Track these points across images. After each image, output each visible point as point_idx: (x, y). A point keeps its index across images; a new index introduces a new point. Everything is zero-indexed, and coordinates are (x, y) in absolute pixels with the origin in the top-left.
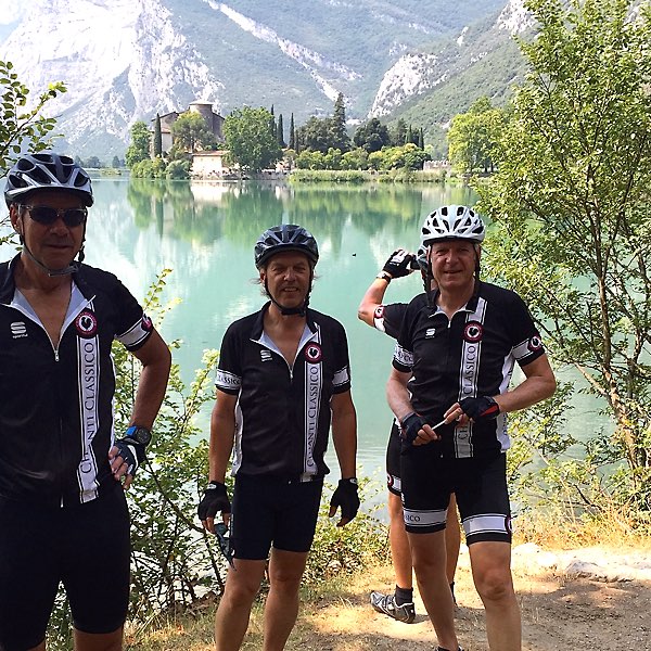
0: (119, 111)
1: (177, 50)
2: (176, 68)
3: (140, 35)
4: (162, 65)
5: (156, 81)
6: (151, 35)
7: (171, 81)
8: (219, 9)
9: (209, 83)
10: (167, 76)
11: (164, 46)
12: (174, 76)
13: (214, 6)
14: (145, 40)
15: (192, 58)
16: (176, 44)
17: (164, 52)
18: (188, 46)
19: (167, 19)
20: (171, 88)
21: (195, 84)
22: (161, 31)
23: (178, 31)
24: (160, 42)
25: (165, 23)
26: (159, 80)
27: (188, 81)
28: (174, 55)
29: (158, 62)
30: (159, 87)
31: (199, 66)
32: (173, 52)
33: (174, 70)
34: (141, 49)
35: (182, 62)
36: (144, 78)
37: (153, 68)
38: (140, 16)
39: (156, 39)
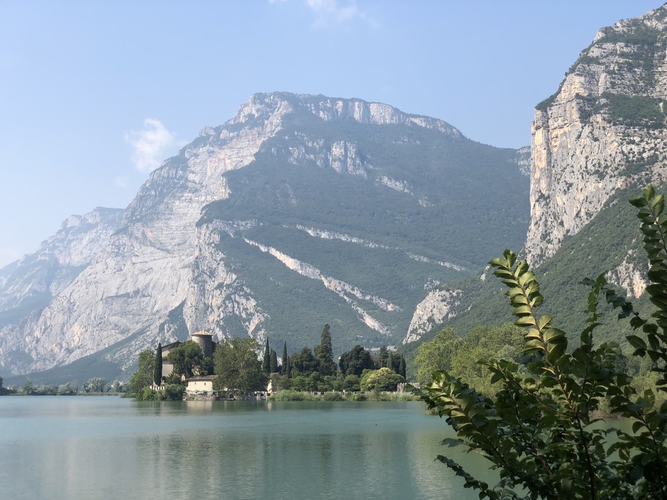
1: (228, 286)
2: (227, 302)
3: (196, 275)
4: (214, 299)
5: (208, 313)
6: (206, 274)
7: (222, 313)
8: (268, 252)
9: (256, 314)
10: (219, 308)
11: (216, 283)
12: (225, 308)
13: (263, 249)
14: (200, 278)
15: (241, 293)
16: (228, 281)
17: (216, 288)
18: (238, 283)
19: (220, 260)
20: (222, 319)
21: (244, 315)
22: (215, 271)
23: (230, 270)
24: (213, 279)
25: (219, 264)
26: (211, 313)
27: (237, 313)
28: (225, 291)
29: (211, 297)
30: (211, 318)
31: (248, 299)
32: (225, 288)
33: (224, 303)
34: (196, 286)
35: (233, 296)
36: (197, 311)
37: (206, 302)
38: (197, 258)
39: (210, 277)
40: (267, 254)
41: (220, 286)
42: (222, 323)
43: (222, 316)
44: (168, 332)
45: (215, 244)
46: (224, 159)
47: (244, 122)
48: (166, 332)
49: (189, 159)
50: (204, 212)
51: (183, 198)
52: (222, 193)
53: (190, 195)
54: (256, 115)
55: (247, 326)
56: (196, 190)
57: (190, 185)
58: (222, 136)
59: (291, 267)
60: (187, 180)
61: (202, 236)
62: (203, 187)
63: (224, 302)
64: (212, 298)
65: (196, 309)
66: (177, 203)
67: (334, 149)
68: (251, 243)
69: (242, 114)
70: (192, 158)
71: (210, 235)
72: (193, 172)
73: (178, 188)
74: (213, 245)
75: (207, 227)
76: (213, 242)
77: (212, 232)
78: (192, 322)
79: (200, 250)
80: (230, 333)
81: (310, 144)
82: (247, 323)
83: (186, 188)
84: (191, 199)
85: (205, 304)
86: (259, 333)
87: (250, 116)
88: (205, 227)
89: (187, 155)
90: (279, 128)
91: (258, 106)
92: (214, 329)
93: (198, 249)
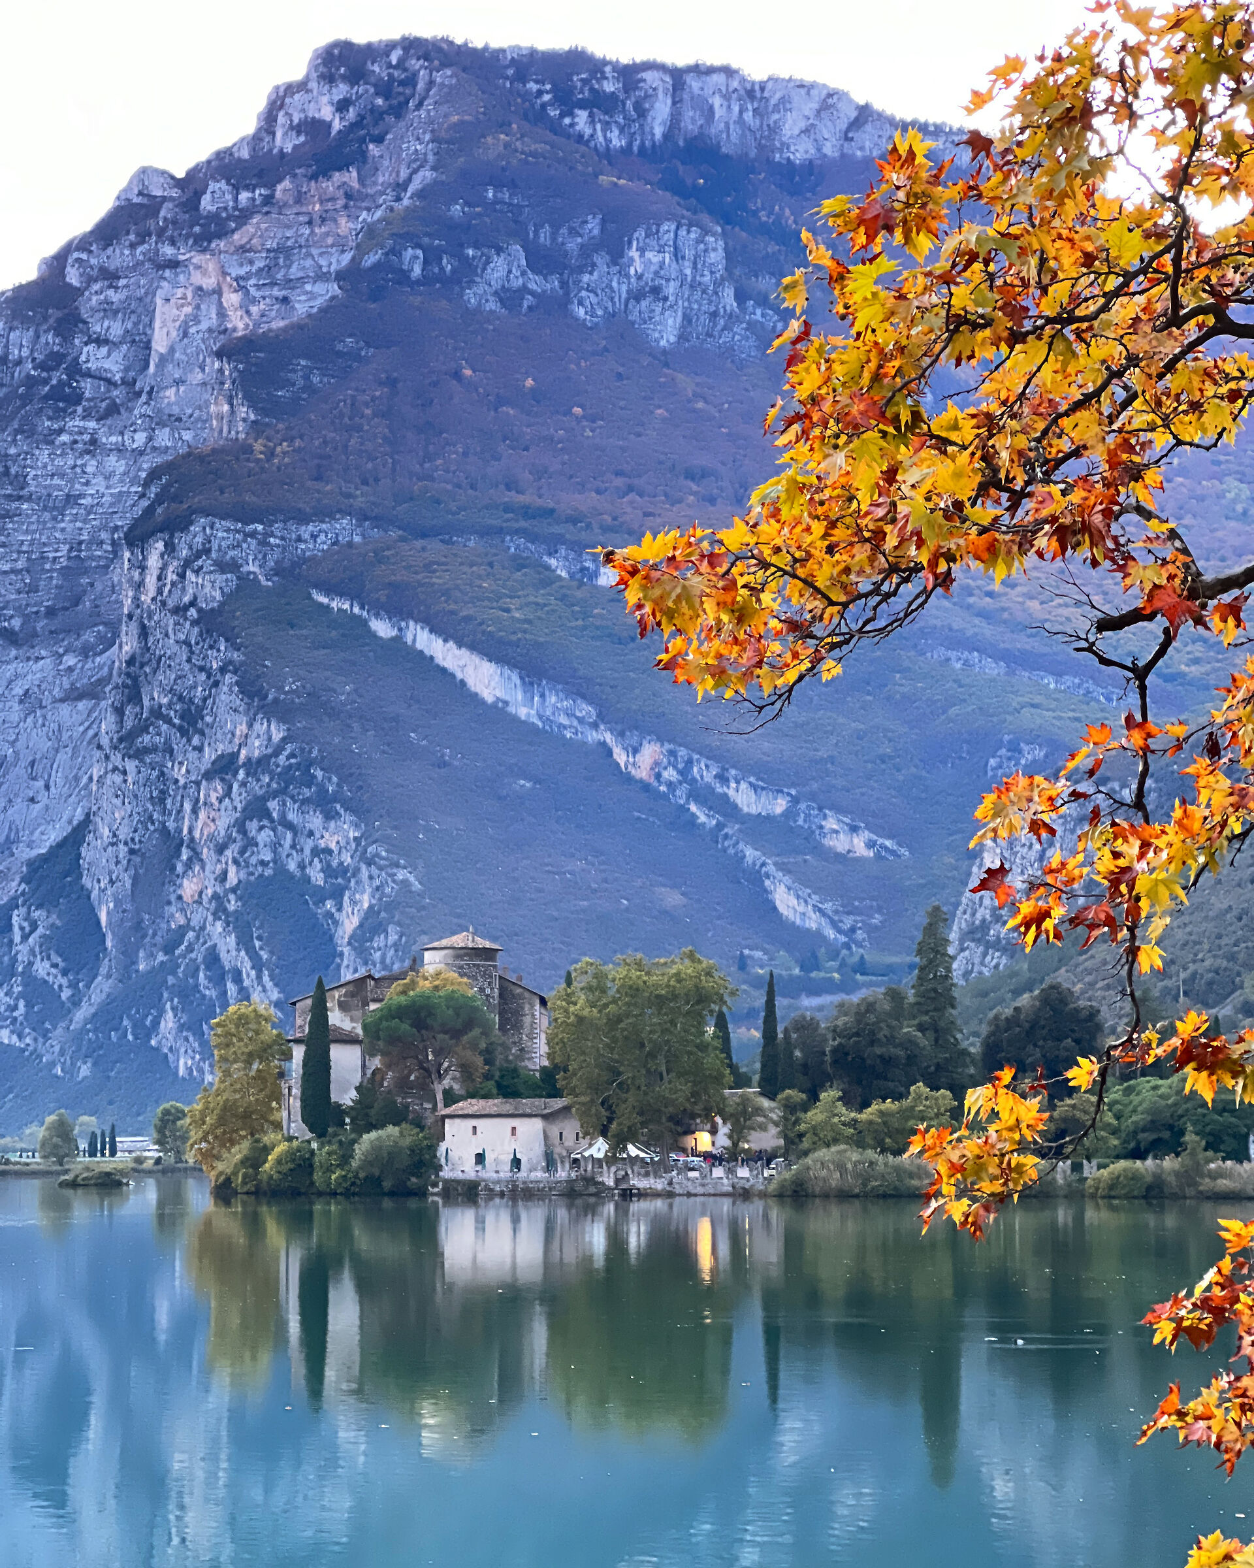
0: (42, 968)
1: (255, 767)
2: (252, 826)
3: (129, 723)
4: (202, 815)
5: (180, 868)
6: (169, 721)
7: (232, 871)
8: (398, 639)
9: (364, 872)
10: (221, 849)
11: (209, 755)
12: (242, 852)
13: (382, 628)
14: (146, 738)
15: (307, 793)
16: (255, 748)
17: (208, 776)
18: (292, 755)
19: (223, 670)
20: (234, 890)
21: (317, 876)
22: (200, 709)
23: (260, 708)
24: (196, 741)
25: (216, 684)
26: (189, 865)
27: (292, 866)
28: (243, 784)
29: (187, 806)
30: (189, 888)
31: (330, 816)
32: (241, 774)
33: (243, 831)
34: (131, 765)
35: (273, 805)
36: (137, 859)
37: (171, 825)
38: (131, 662)
39: (183, 732)
40: (398, 649)
41: (224, 767)
42: (232, 905)
43: (233, 878)
44: (25, 938)
45: (200, 611)
46: (218, 292)
47: (288, 148)
48: (17, 938)
49: (79, 292)
50: (153, 490)
51: (65, 438)
52: (221, 418)
53: (92, 424)
54: (337, 126)
55: (330, 915)
56: (113, 410)
57: (88, 387)
58: (207, 204)
59: (488, 696)
60: (76, 370)
61: (151, 581)
62: (139, 394)
63: (240, 825)
64: (195, 811)
65: (132, 852)
66: (43, 455)
67: (634, 253)
68: (334, 605)
69: (281, 119)
70: (96, 287)
71: (182, 576)
72: (100, 341)
73: (46, 398)
74: (193, 612)
75: (170, 548)
76: (193, 603)
77: (187, 563)
78: (117, 902)
79: (144, 632)
80: (267, 942)
81: (544, 236)
82: (329, 905)
83: (77, 398)
84: (94, 441)
85: (164, 831)
86: (379, 941)
87: (313, 127)
88: (160, 545)
89: (73, 277)
90: (425, 176)
91: (342, 90)
92: (203, 928)
93: (134, 628)
